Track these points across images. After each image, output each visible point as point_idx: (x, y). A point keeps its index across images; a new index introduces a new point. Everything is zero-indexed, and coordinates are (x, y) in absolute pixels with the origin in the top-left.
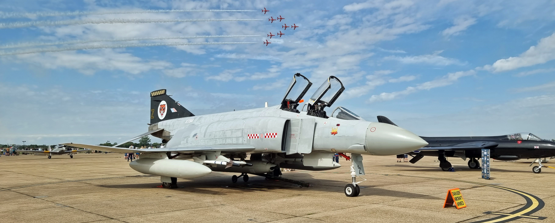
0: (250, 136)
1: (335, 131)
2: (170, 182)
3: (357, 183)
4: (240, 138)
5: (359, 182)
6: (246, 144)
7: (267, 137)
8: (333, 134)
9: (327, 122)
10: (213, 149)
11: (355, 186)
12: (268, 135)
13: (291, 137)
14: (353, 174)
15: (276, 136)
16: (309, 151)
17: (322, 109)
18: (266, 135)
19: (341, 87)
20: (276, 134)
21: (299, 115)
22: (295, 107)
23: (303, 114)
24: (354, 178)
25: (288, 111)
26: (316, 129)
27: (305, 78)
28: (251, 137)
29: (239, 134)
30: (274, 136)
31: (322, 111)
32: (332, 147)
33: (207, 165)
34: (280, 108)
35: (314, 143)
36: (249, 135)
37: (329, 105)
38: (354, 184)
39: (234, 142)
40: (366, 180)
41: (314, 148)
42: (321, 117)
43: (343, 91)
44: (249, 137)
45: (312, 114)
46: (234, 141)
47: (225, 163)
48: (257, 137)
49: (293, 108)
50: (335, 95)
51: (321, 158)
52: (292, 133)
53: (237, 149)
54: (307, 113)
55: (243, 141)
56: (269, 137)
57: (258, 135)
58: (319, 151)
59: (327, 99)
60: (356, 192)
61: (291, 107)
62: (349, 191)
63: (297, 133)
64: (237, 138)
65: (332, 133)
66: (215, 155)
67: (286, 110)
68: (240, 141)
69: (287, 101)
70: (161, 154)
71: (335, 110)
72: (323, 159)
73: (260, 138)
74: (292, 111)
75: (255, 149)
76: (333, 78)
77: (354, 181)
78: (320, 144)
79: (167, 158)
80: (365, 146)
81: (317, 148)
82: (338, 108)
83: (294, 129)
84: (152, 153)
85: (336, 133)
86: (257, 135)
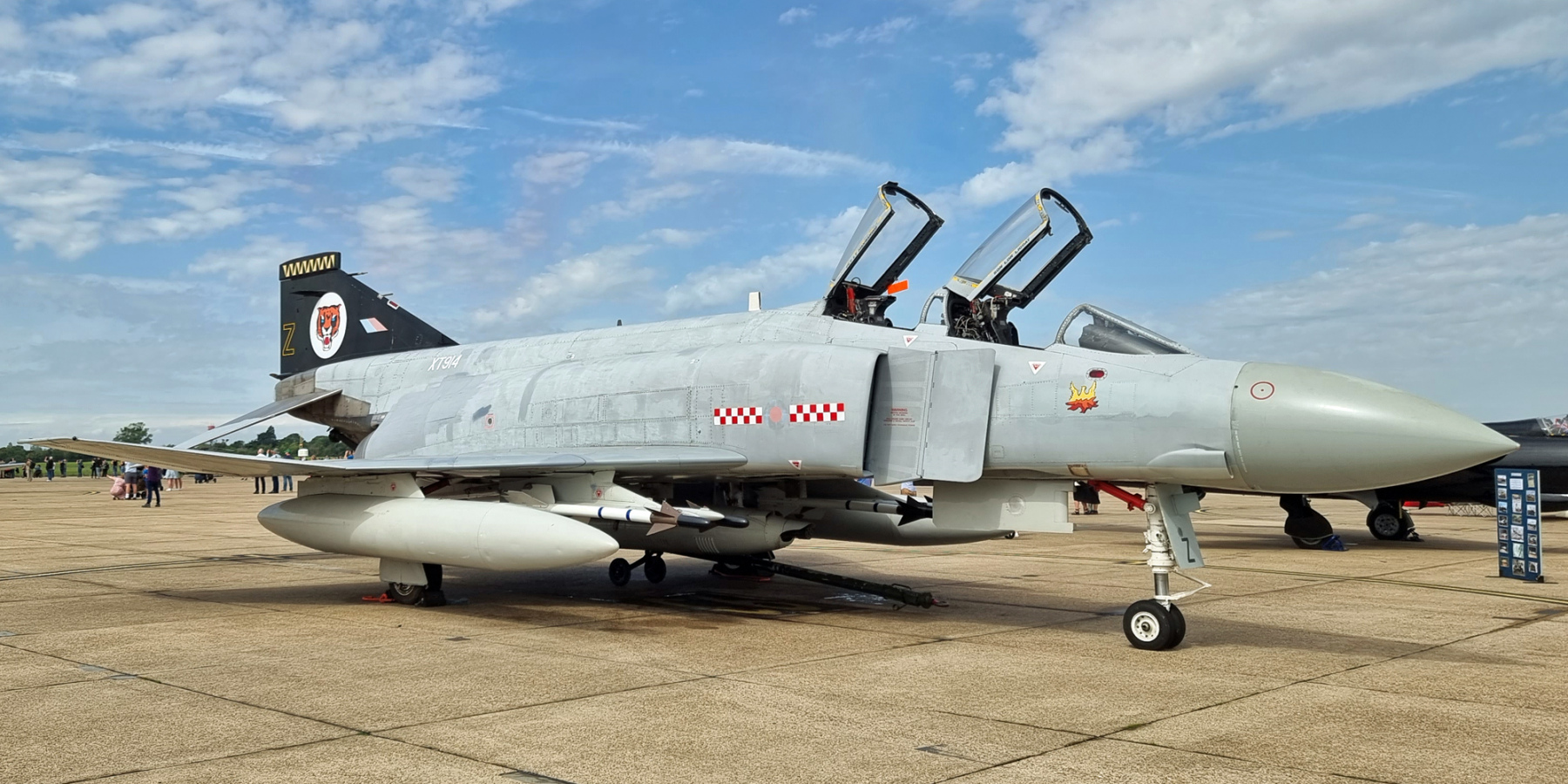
0: (723, 413)
1: (1083, 397)
2: (422, 580)
3: (1175, 597)
4: (681, 423)
5: (1183, 595)
6: (705, 445)
7: (800, 417)
8: (1080, 409)
9: (1042, 363)
10: (588, 462)
11: (1168, 608)
12: (806, 409)
13: (890, 420)
14: (1158, 561)
15: (841, 416)
16: (972, 472)
17: (1003, 313)
18: (793, 410)
19: (1078, 232)
20: (840, 408)
21: (915, 337)
22: (881, 309)
23: (934, 334)
24: (1160, 578)
25: (855, 321)
26: (999, 390)
27: (914, 201)
28: (729, 420)
29: (674, 407)
30: (834, 416)
31: (1002, 323)
32: (1073, 459)
34: (824, 314)
35: (991, 444)
36: (717, 413)
37: (1023, 300)
38: (1164, 599)
39: (650, 438)
40: (1207, 585)
41: (992, 460)
42: (1003, 343)
43: (1084, 244)
44: (717, 420)
45: (964, 334)
46: (653, 435)
47: (645, 516)
48: (753, 419)
49: (872, 312)
50: (1052, 262)
51: (1013, 499)
52: (896, 404)
53: (680, 463)
54: (945, 328)
55: (694, 433)
56: (807, 418)
57: (759, 412)
58: (1005, 472)
60: (1174, 633)
61: (865, 307)
62: (1148, 627)
63: (918, 404)
64: (667, 422)
65: (1074, 406)
66: (593, 486)
67: (847, 319)
68: (681, 432)
69: (847, 286)
70: (393, 479)
71: (1073, 318)
72: (1022, 503)
73: (770, 422)
74: (872, 321)
75: (746, 462)
76: (1049, 198)
77: (1161, 589)
78: (1015, 448)
79: (420, 494)
80: (1231, 453)
81: (1001, 460)
82: (1081, 311)
83: (903, 390)
84: (359, 475)
85: (1092, 404)
86: (753, 411)
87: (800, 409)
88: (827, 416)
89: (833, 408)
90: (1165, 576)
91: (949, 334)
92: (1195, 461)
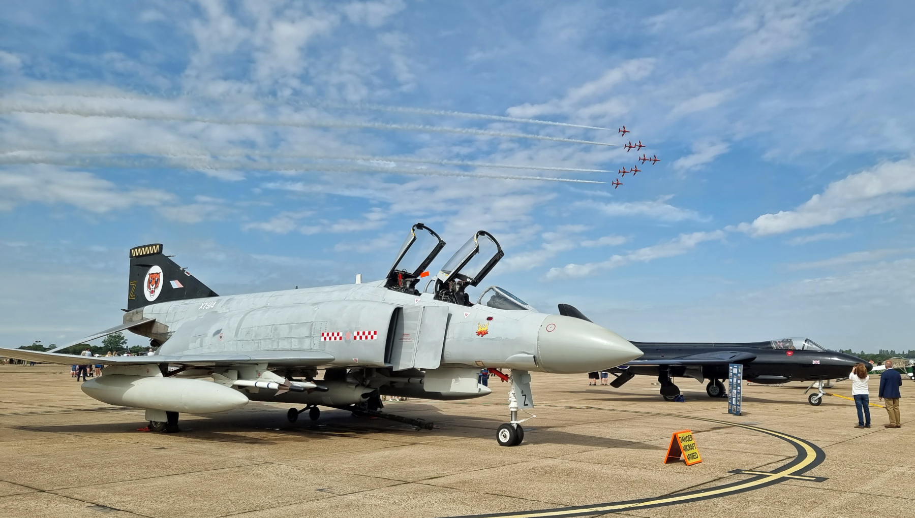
0: (325, 335)
1: (483, 329)
2: (165, 419)
3: (519, 422)
4: (307, 340)
5: (523, 421)
6: (317, 351)
7: (358, 337)
8: (481, 335)
9: (469, 313)
10: (252, 359)
11: (515, 427)
12: (361, 334)
13: (402, 339)
14: (513, 405)
15: (375, 337)
16: (435, 364)
17: (462, 288)
18: (355, 334)
19: (497, 252)
20: (375, 333)
21: (419, 299)
22: (413, 285)
23: (427, 298)
24: (513, 413)
25: (399, 291)
26: (450, 326)
27: (432, 233)
28: (328, 338)
29: (304, 332)
30: (372, 337)
31: (461, 293)
32: (477, 358)
33: (240, 388)
34: (385, 286)
35: (445, 351)
36: (323, 335)
37: (475, 283)
38: (514, 423)
39: (293, 347)
40: (535, 416)
41: (445, 358)
42: (460, 304)
43: (500, 258)
44: (323, 338)
45: (442, 299)
46: (295, 345)
47: (275, 386)
48: (338, 338)
49: (408, 286)
50: (487, 265)
51: (457, 377)
52: (405, 332)
53: (300, 360)
54: (433, 295)
55: (312, 344)
56: (361, 338)
57: (341, 335)
58: (453, 365)
59: (470, 272)
60: (517, 438)
61: (405, 284)
62: (505, 436)
63: (414, 332)
64: (301, 339)
65: (479, 334)
66: (257, 371)
67: (396, 290)
68: (306, 344)
69: (398, 273)
70: (149, 367)
71: (486, 292)
72: (460, 379)
73: (345, 340)
74: (407, 291)
75: (334, 359)
76: (484, 235)
77: (513, 418)
78: (454, 354)
79: (161, 374)
80: (536, 356)
81: (449, 358)
82: (490, 289)
83: (409, 325)
84: (130, 365)
85: (486, 333)
86: (338, 334)
87: (358, 333)
88: (369, 337)
89: (372, 333)
90: (516, 412)
91: (434, 298)
92: (523, 359)
